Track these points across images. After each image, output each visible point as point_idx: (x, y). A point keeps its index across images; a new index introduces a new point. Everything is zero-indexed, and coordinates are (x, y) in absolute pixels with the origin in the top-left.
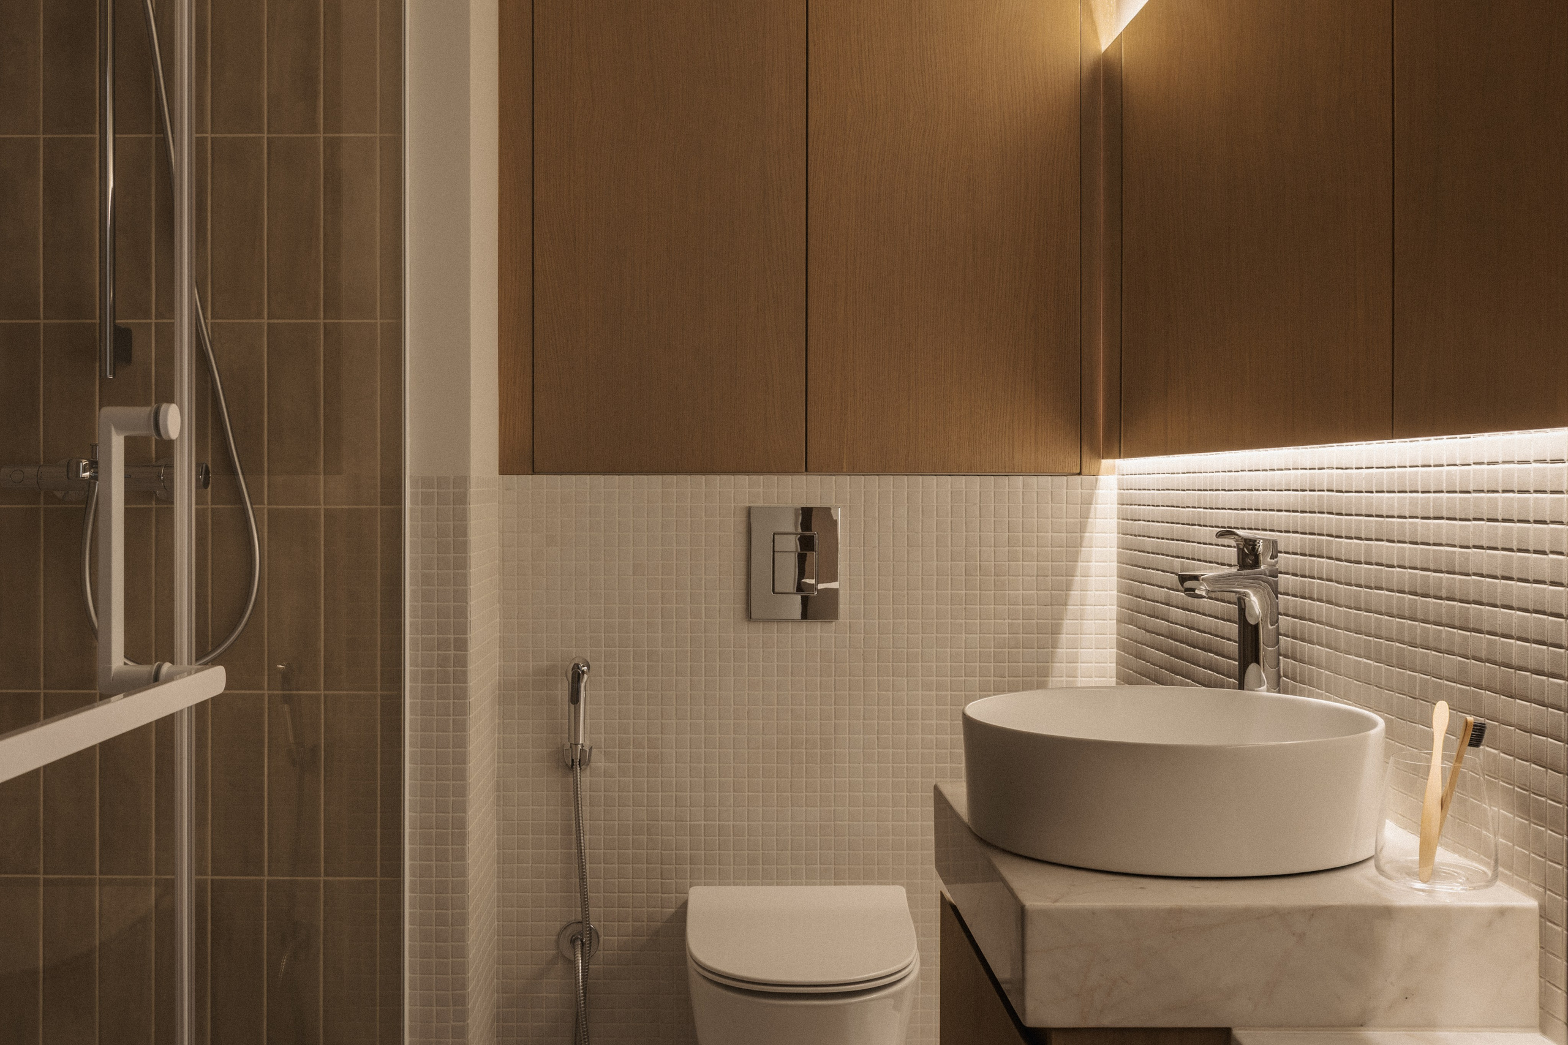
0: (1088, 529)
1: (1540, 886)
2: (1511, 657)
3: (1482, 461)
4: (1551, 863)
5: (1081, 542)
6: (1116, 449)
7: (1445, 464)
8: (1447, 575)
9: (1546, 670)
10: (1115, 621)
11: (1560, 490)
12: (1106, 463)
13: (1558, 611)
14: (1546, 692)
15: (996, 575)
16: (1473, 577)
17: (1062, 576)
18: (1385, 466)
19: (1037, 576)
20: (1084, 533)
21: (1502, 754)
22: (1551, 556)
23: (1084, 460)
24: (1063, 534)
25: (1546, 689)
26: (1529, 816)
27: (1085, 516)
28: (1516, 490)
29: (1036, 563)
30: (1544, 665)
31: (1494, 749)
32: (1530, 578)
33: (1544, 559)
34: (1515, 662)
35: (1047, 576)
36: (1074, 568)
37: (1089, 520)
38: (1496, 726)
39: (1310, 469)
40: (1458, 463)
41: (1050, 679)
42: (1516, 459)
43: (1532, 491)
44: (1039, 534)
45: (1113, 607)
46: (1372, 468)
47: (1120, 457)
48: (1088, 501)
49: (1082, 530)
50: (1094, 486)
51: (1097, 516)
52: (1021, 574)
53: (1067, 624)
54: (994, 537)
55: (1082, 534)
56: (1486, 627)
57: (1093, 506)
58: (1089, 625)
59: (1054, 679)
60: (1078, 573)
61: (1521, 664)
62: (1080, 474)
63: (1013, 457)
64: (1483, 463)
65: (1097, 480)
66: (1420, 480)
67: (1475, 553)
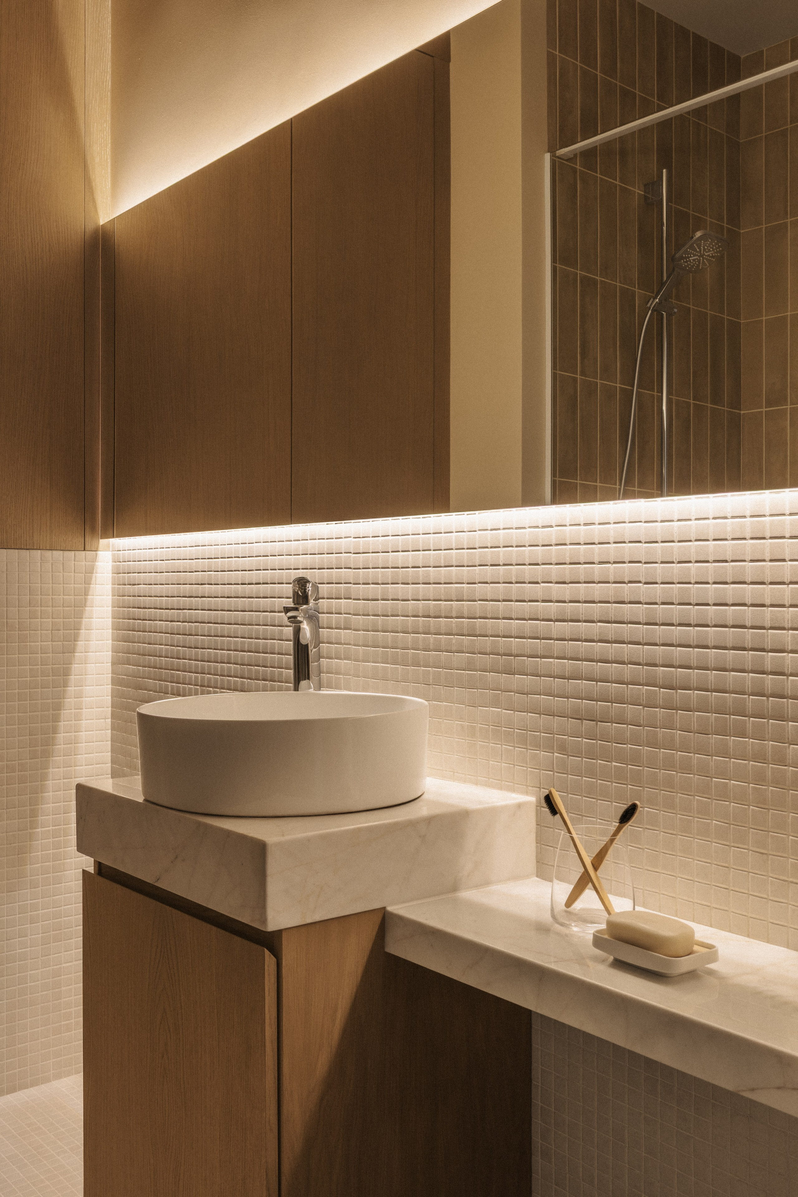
0: (90, 593)
1: (537, 787)
2: (512, 649)
3: (486, 528)
4: (544, 772)
5: (85, 602)
6: (111, 532)
7: (454, 531)
8: (456, 602)
9: (539, 654)
10: (110, 664)
11: (550, 544)
12: (103, 542)
13: (550, 617)
14: (539, 668)
15: (19, 630)
16: (479, 602)
17: (71, 630)
18: (400, 534)
19: (52, 630)
20: (87, 595)
21: (504, 711)
22: (542, 584)
23: (87, 539)
24: (71, 597)
25: (540, 666)
26: (526, 746)
27: (88, 582)
28: (514, 545)
29: (51, 620)
30: (538, 651)
31: (498, 708)
32: (526, 599)
33: (537, 587)
34: (514, 652)
35: (60, 630)
36: (80, 623)
37: (91, 585)
38: (499, 694)
39: (327, 539)
40: (465, 530)
41: (62, 712)
42: (514, 526)
43: (527, 546)
44: (53, 597)
45: (108, 653)
46: (388, 536)
47: (113, 537)
48: (90, 571)
49: (86, 593)
50: (94, 559)
51: (97, 583)
52: (39, 629)
53: (75, 667)
54: (18, 599)
55: (86, 597)
56: (490, 632)
57: (94, 575)
58: (91, 667)
59: (65, 711)
60: (83, 627)
61: (519, 652)
62: (84, 550)
63: (33, 536)
64: (487, 530)
65: (96, 554)
66: (432, 543)
67: (481, 587)
